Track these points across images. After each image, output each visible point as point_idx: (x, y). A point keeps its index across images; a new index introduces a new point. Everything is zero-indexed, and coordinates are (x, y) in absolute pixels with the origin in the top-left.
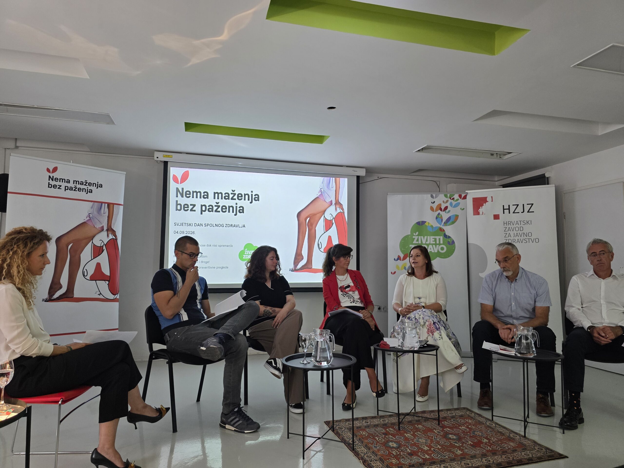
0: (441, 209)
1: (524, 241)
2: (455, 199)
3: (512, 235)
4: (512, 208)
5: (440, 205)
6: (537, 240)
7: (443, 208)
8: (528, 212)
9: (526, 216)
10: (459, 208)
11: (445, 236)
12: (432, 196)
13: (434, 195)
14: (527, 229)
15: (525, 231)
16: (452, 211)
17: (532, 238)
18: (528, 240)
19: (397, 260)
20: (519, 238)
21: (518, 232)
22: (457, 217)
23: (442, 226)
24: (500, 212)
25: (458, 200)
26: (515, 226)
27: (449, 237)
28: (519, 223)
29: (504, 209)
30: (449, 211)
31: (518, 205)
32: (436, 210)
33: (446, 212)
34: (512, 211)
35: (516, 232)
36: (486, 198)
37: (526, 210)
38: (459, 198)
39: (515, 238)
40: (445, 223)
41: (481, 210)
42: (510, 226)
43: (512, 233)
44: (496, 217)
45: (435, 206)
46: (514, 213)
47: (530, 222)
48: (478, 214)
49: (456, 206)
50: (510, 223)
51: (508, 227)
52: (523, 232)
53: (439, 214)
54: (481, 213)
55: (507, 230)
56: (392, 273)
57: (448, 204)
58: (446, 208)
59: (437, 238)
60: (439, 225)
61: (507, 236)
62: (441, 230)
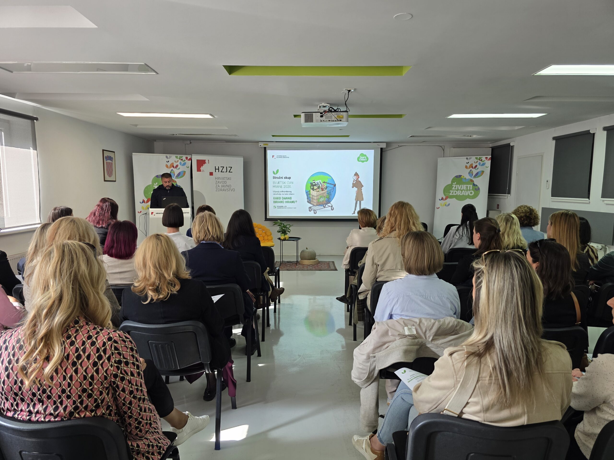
0: (173, 167)
1: (227, 190)
2: (183, 160)
3: (220, 186)
4: (220, 169)
5: (173, 163)
6: (233, 190)
7: (175, 166)
8: (229, 172)
9: (228, 175)
10: (185, 166)
12: (167, 157)
13: (168, 157)
14: (228, 182)
15: (227, 184)
17: (231, 188)
18: (229, 190)
19: (142, 203)
20: (224, 188)
21: (223, 184)
22: (185, 172)
23: (175, 178)
24: (213, 171)
25: (185, 160)
26: (222, 180)
28: (224, 178)
29: (216, 169)
30: (179, 169)
31: (224, 167)
32: (170, 168)
33: (177, 169)
34: (220, 171)
35: (222, 184)
36: (205, 160)
37: (228, 171)
38: (185, 159)
39: (222, 188)
40: (176, 176)
41: (202, 168)
42: (219, 180)
43: (220, 185)
44: (211, 174)
45: (169, 164)
46: (221, 172)
47: (230, 179)
48: (200, 171)
49: (184, 164)
50: (218, 178)
51: (218, 181)
52: (226, 184)
53: (172, 170)
54: (202, 170)
55: (217, 183)
56: (138, 212)
57: (178, 163)
58: (177, 166)
61: (217, 186)
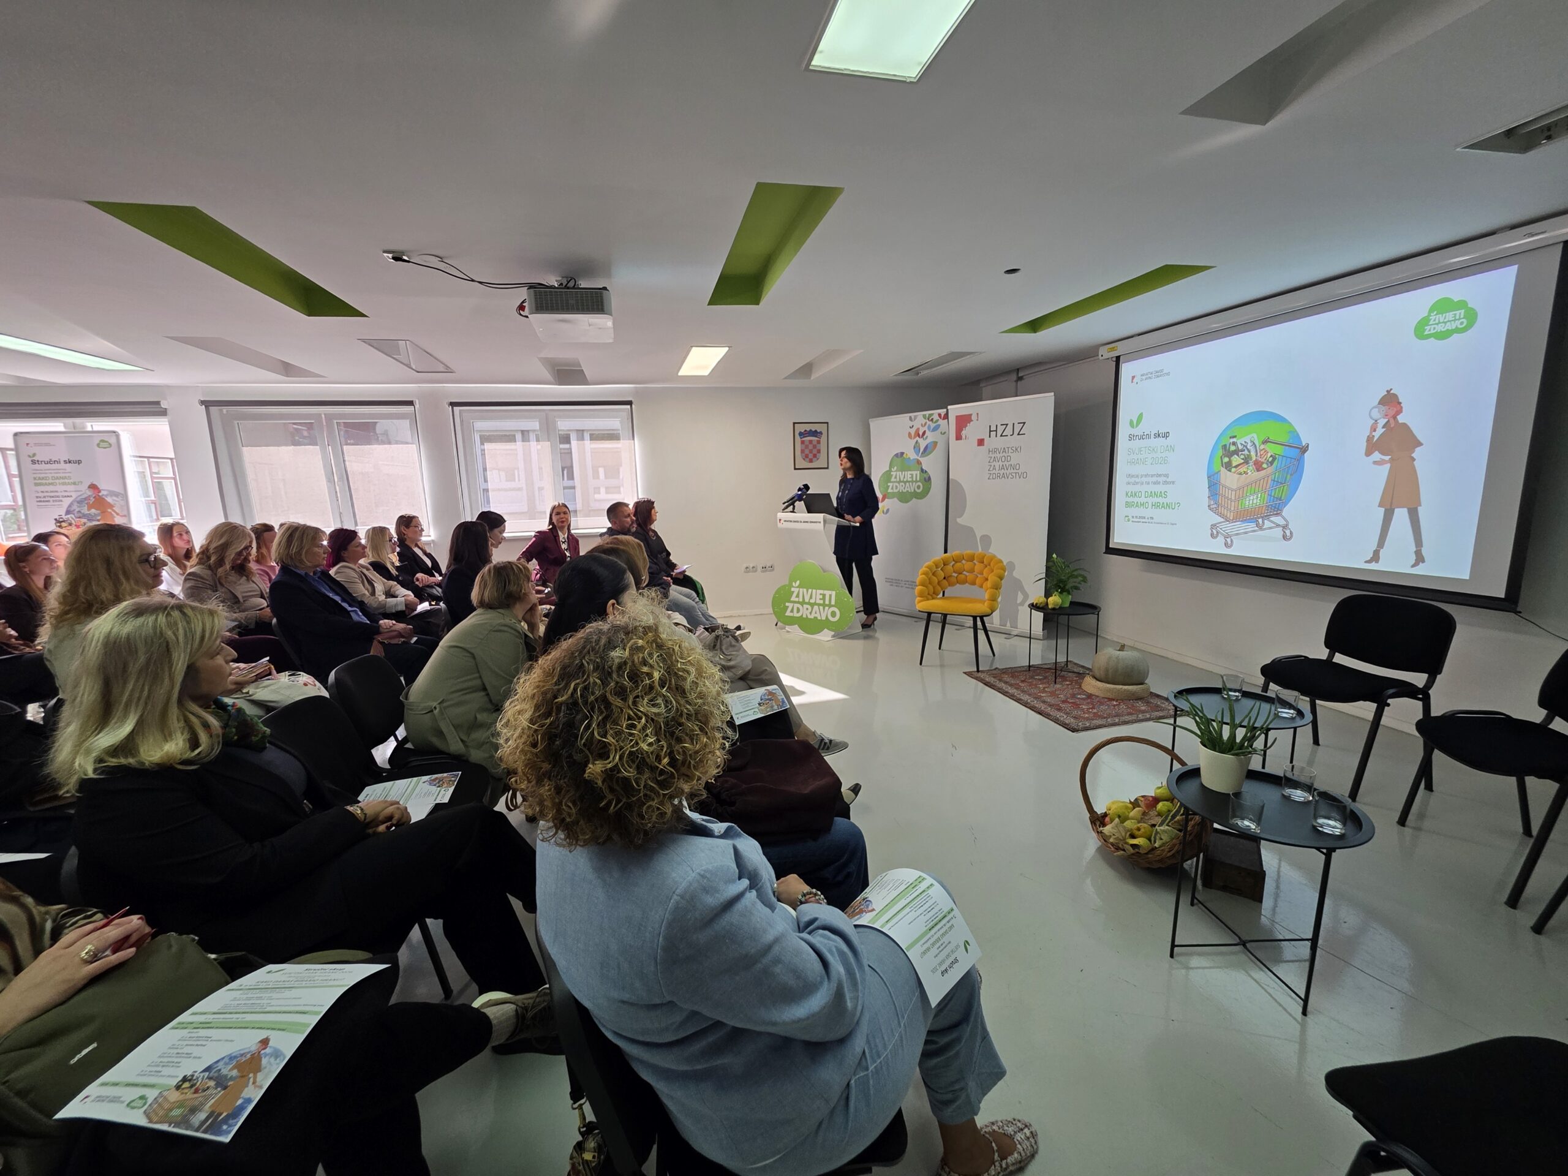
0: (918, 435)
2: (935, 421)
4: (1000, 429)
5: (918, 430)
6: (1024, 475)
7: (921, 434)
8: (1019, 434)
9: (1015, 440)
10: (939, 431)
11: (922, 470)
12: (911, 418)
13: (913, 418)
16: (931, 437)
22: (935, 444)
23: (920, 457)
24: (986, 435)
25: (937, 421)
26: (1001, 454)
27: (926, 472)
28: (1007, 450)
29: (990, 431)
30: (928, 437)
31: (1007, 425)
32: (915, 438)
33: (924, 439)
34: (999, 433)
35: (1001, 464)
36: (971, 415)
37: (1016, 432)
38: (938, 418)
40: (922, 453)
41: (964, 433)
42: (996, 455)
45: (913, 431)
46: (1001, 436)
47: (1019, 449)
48: (961, 439)
49: (935, 429)
50: (995, 449)
51: (993, 454)
52: (1010, 463)
53: (916, 442)
54: (964, 437)
55: (991, 459)
57: (926, 428)
58: (924, 433)
59: (914, 473)
60: (917, 457)
62: (919, 463)
